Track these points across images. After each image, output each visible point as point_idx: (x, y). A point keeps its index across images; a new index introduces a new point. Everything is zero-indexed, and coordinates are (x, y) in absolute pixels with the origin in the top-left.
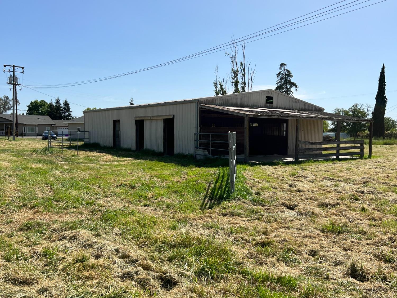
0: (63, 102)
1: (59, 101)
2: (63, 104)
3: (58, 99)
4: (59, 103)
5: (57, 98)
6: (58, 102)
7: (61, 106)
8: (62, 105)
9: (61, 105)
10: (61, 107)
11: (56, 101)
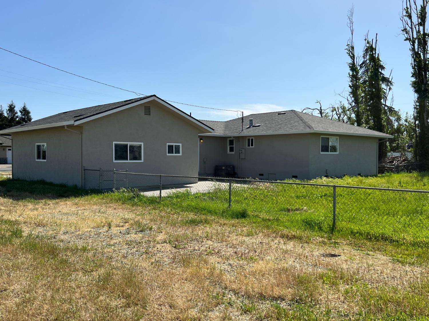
0: (20, 109)
1: (14, 107)
2: (20, 111)
3: (12, 105)
4: (14, 110)
5: (10, 103)
6: (11, 109)
7: (16, 115)
8: (19, 114)
9: (17, 113)
10: (17, 117)
11: (8, 108)
